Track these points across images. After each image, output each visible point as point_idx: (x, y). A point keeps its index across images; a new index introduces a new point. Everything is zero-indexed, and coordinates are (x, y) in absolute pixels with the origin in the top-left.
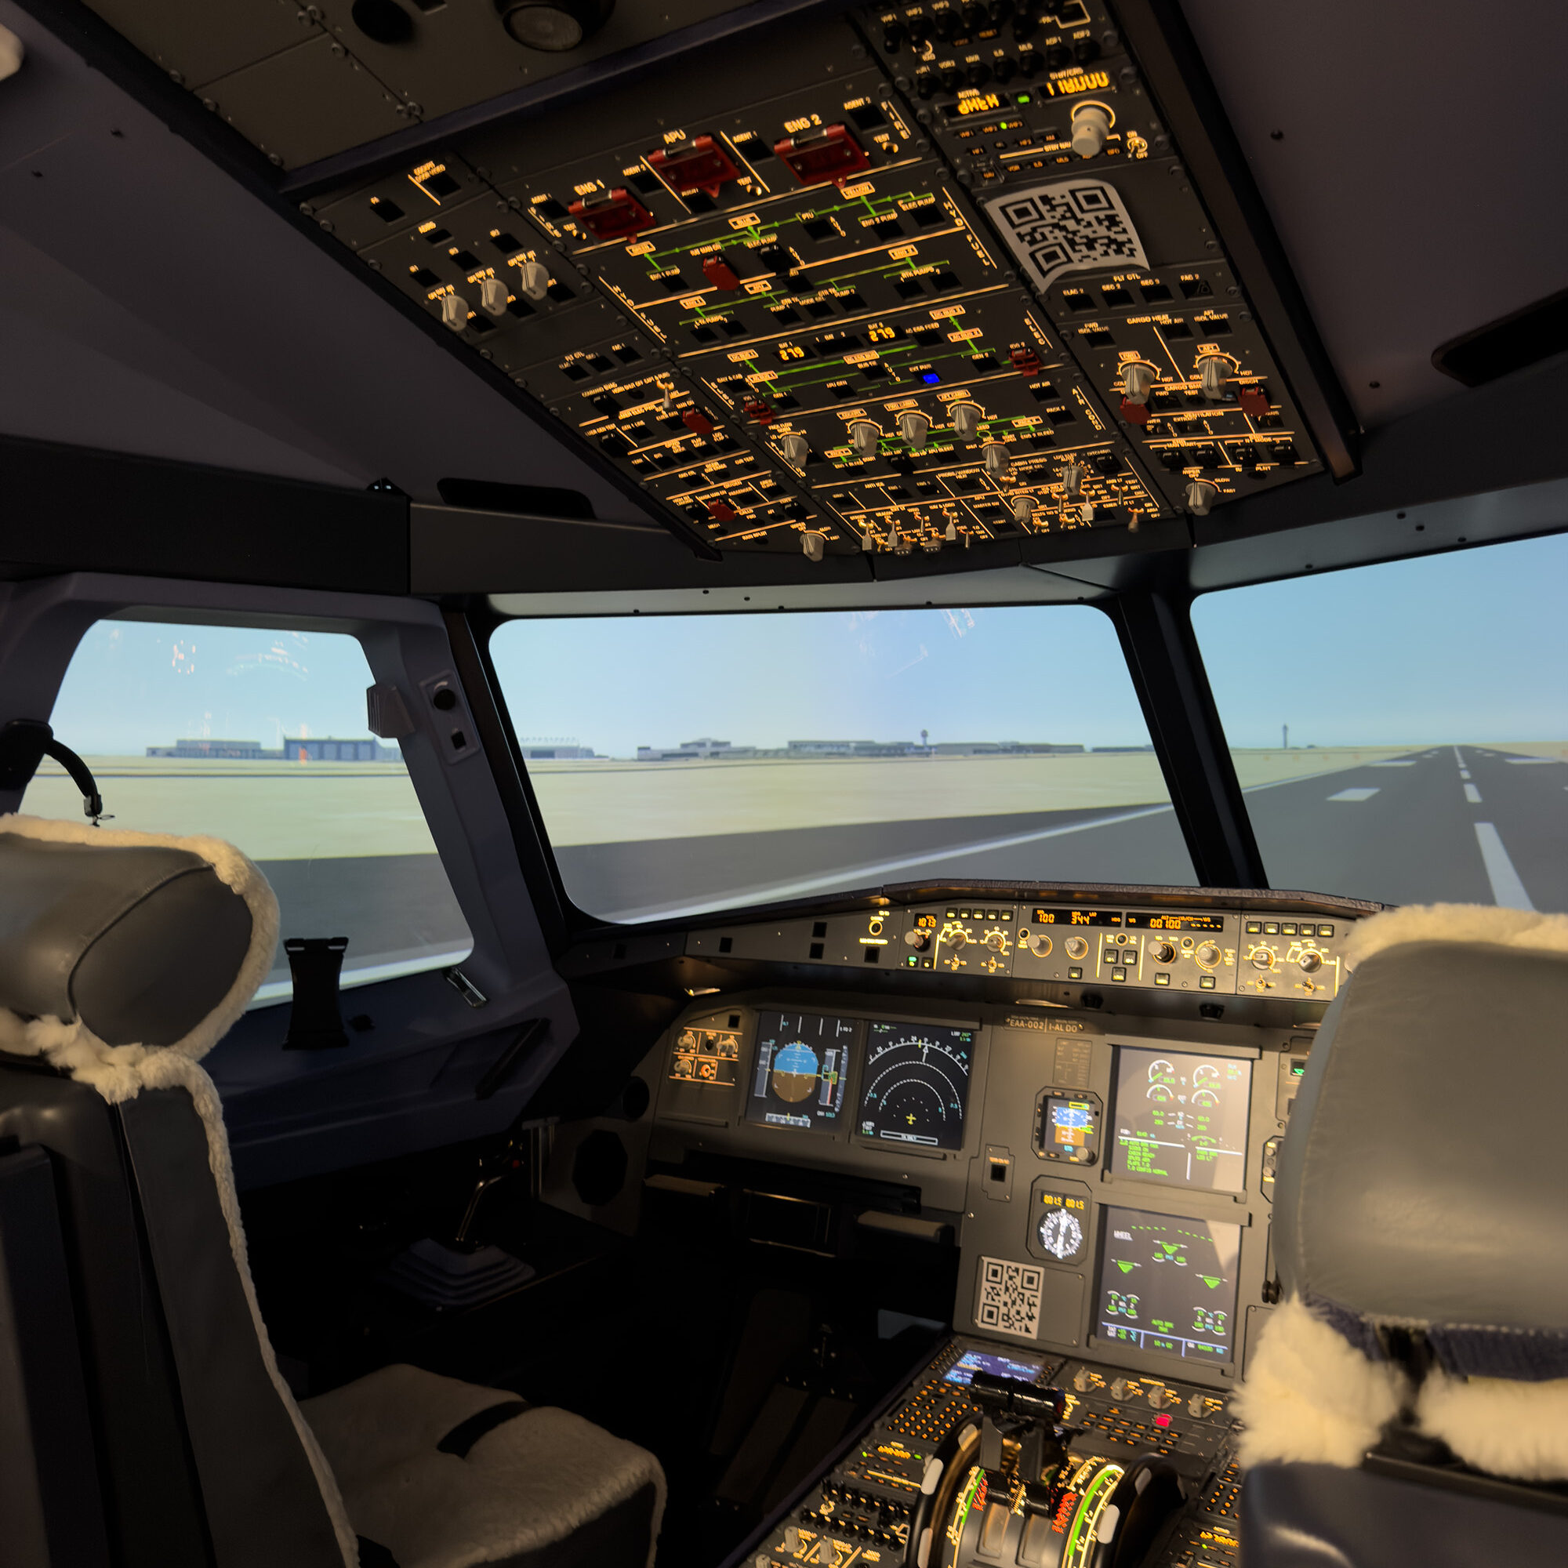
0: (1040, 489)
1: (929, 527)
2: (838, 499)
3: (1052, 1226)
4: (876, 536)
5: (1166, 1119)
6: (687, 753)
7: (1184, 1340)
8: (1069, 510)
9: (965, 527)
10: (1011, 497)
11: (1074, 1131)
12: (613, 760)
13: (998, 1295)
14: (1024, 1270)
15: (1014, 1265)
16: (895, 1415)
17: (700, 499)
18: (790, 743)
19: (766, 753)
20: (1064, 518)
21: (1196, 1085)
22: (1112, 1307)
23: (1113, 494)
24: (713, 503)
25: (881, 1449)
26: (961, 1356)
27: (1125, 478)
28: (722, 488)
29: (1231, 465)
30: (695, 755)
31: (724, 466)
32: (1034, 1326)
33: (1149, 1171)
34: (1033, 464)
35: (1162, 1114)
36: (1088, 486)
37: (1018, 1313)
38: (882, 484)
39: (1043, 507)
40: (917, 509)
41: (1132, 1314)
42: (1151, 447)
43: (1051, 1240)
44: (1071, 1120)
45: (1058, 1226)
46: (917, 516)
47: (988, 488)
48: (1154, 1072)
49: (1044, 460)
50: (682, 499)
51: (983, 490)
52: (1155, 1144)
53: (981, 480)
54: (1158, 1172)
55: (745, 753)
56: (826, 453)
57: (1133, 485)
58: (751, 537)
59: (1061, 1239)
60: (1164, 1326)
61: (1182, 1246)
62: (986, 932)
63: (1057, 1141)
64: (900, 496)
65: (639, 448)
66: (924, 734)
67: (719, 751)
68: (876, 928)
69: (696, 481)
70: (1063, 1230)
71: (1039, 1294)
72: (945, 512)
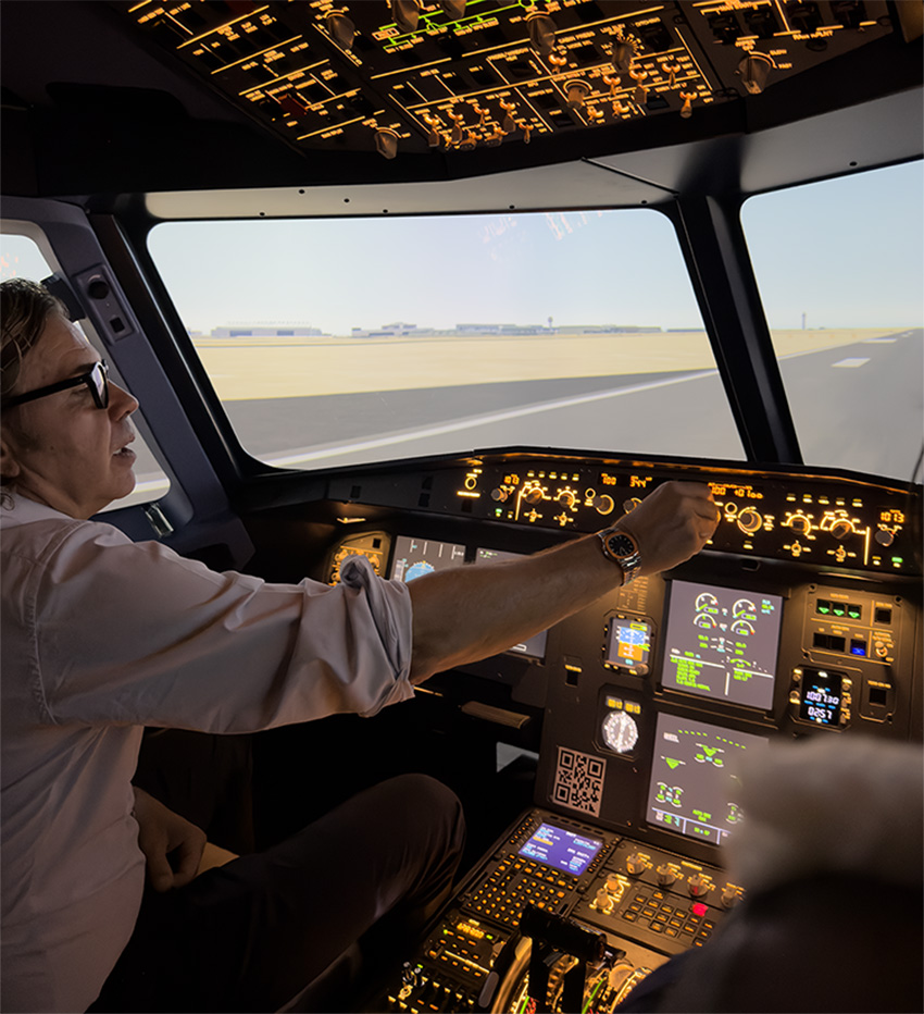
0: (591, 72)
1: (490, 121)
2: (398, 90)
3: (614, 724)
4: (443, 132)
5: (709, 643)
6: (386, 333)
7: (719, 830)
8: (622, 96)
9: (524, 120)
10: (564, 81)
11: (634, 648)
12: (335, 337)
13: (569, 778)
14: (591, 760)
15: (582, 755)
16: (475, 891)
17: (271, 93)
18: (458, 326)
19: (441, 332)
20: (617, 107)
21: (735, 616)
22: (660, 796)
23: (665, 75)
24: (282, 98)
25: (460, 927)
26: (537, 829)
27: (677, 54)
28: (286, 81)
29: (789, 32)
30: (392, 334)
31: (282, 55)
32: (597, 806)
33: (695, 685)
34: (581, 40)
35: (707, 639)
36: (639, 66)
37: (585, 794)
38: (436, 71)
39: (596, 94)
40: (475, 100)
41: (677, 803)
42: (703, 12)
43: (613, 736)
44: (632, 639)
45: (619, 725)
46: (477, 109)
47: (540, 72)
48: (701, 603)
49: (592, 34)
50: (254, 95)
51: (535, 76)
52: (700, 664)
53: (531, 62)
54: (701, 686)
55: (426, 332)
56: (374, 34)
57: (685, 63)
58: (328, 135)
59: (621, 736)
60: (704, 816)
61: (720, 750)
62: (559, 490)
63: (619, 655)
64: (458, 86)
65: (196, 35)
66: (550, 320)
67: (408, 331)
68: (471, 483)
69: (259, 75)
70: (622, 728)
71: (602, 781)
72: (502, 103)
